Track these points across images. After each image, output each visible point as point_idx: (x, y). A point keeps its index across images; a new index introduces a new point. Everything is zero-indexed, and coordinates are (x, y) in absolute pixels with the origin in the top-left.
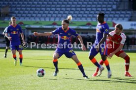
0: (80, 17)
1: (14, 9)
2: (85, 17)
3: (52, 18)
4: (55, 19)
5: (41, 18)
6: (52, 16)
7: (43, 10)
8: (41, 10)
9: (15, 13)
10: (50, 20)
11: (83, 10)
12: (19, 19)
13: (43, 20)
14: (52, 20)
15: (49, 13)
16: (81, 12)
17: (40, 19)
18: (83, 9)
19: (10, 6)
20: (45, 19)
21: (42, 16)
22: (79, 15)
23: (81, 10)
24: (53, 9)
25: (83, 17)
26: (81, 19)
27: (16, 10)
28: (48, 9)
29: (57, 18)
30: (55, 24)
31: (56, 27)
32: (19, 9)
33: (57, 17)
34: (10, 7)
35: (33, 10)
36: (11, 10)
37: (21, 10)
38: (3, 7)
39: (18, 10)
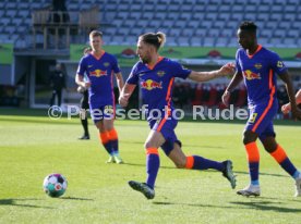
0: (279, 37)
1: (112, 15)
2: (293, 37)
3: (207, 40)
4: (215, 43)
5: (181, 39)
6: (207, 35)
7: (184, 19)
8: (180, 19)
9: (115, 26)
10: (202, 43)
11: (288, 20)
12: (125, 40)
13: (184, 43)
14: (209, 44)
15: (200, 27)
16: (284, 24)
17: (176, 41)
18: (288, 16)
19: (101, 6)
20: (189, 42)
21: (181, 35)
22: (279, 33)
23: (284, 20)
24: (210, 16)
25: (288, 36)
26: (282, 42)
27: (117, 18)
28: (197, 15)
29: (221, 40)
30: (214, 54)
31: (218, 61)
32: (124, 15)
33: (221, 35)
34: (102, 10)
35: (159, 19)
36: (104, 18)
37: (129, 18)
38: (85, 10)
39: (121, 18)
